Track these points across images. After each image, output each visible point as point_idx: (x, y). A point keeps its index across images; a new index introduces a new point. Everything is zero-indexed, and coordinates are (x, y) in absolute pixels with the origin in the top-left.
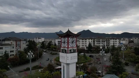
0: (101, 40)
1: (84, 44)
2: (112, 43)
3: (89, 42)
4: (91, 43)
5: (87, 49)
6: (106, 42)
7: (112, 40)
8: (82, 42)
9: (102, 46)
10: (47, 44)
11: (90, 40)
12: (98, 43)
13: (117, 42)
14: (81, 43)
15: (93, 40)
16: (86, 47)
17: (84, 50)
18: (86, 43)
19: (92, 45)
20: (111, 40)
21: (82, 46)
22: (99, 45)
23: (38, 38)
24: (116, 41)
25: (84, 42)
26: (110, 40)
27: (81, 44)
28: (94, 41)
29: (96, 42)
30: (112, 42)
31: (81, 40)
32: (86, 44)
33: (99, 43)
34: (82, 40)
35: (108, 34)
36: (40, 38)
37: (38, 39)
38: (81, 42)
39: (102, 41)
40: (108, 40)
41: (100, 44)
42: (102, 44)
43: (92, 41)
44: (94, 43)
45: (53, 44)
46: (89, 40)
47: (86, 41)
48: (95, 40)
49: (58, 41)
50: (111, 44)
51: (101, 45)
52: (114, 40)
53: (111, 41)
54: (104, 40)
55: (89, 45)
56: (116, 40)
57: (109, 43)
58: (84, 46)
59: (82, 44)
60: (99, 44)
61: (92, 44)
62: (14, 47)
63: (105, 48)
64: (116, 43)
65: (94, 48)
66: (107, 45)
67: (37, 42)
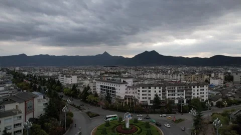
0: (176, 89)
1: (146, 95)
2: (196, 92)
3: (155, 92)
4: (160, 93)
5: (152, 104)
6: (184, 91)
7: (196, 87)
8: (143, 91)
9: (178, 98)
10: (82, 90)
11: (157, 88)
12: (171, 93)
13: (205, 90)
14: (141, 93)
15: (161, 88)
16: (149, 100)
17: (147, 105)
18: (149, 93)
19: (161, 97)
20: (194, 87)
21: (143, 98)
22: (173, 97)
23: (67, 77)
24: (203, 90)
25: (146, 91)
26: (192, 87)
27: (141, 95)
28: (164, 91)
29: (167, 92)
30: (196, 90)
31: (141, 88)
32: (150, 95)
33: (173, 93)
34: (143, 88)
35: (187, 58)
36: (70, 77)
37: (65, 78)
38: (141, 91)
39: (178, 91)
40: (188, 88)
41: (175, 95)
42: (179, 95)
43: (161, 90)
44: (164, 94)
45: (91, 92)
46: (155, 88)
47: (150, 90)
48: (166, 88)
49: (100, 85)
50: (194, 94)
51: (176, 97)
52: (199, 87)
53: (194, 90)
54: (181, 89)
55: (155, 98)
56: (203, 87)
57: (191, 93)
58: (146, 98)
59: (143, 95)
60: (172, 95)
61: (160, 95)
62: (21, 117)
63: (183, 102)
64: (203, 93)
65: (164, 102)
66: (186, 97)
67: (65, 84)
